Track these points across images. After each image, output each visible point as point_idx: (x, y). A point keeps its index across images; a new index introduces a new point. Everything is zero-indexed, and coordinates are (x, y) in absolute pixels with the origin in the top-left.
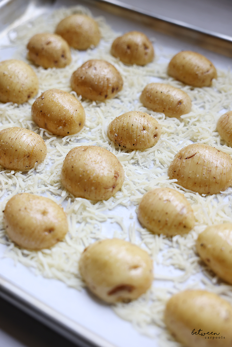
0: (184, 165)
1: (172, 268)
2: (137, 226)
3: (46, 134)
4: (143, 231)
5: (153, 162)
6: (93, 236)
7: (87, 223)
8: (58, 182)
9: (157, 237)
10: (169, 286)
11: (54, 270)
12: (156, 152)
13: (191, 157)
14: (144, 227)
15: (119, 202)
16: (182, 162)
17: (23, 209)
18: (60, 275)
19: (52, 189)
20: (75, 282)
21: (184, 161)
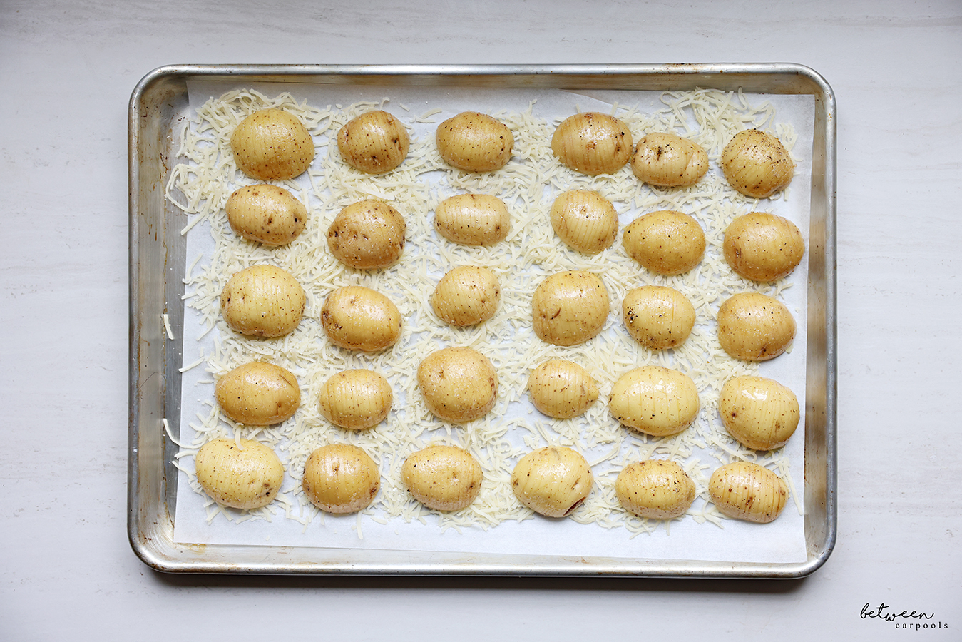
0: (553, 327)
1: (600, 447)
2: (543, 421)
3: (367, 357)
4: (551, 422)
5: (508, 323)
6: (507, 455)
7: (492, 446)
8: (427, 415)
9: (569, 421)
10: (606, 469)
11: (498, 516)
12: (506, 308)
13: (557, 315)
14: (550, 417)
15: (507, 401)
16: (550, 325)
17: (432, 485)
18: (505, 516)
19: (425, 424)
20: (523, 514)
21: (551, 321)
